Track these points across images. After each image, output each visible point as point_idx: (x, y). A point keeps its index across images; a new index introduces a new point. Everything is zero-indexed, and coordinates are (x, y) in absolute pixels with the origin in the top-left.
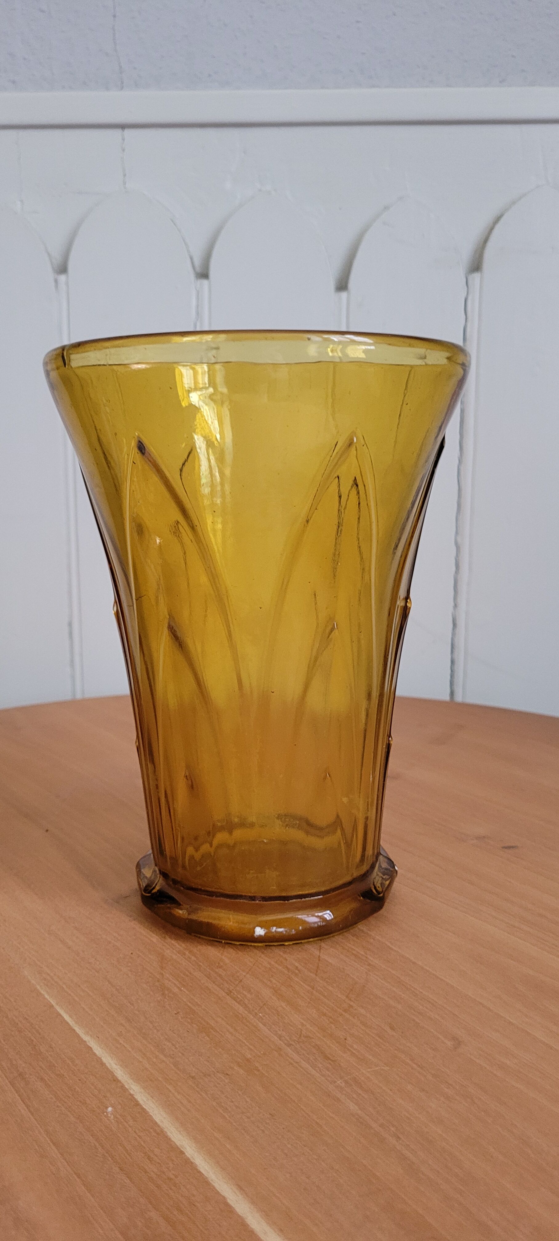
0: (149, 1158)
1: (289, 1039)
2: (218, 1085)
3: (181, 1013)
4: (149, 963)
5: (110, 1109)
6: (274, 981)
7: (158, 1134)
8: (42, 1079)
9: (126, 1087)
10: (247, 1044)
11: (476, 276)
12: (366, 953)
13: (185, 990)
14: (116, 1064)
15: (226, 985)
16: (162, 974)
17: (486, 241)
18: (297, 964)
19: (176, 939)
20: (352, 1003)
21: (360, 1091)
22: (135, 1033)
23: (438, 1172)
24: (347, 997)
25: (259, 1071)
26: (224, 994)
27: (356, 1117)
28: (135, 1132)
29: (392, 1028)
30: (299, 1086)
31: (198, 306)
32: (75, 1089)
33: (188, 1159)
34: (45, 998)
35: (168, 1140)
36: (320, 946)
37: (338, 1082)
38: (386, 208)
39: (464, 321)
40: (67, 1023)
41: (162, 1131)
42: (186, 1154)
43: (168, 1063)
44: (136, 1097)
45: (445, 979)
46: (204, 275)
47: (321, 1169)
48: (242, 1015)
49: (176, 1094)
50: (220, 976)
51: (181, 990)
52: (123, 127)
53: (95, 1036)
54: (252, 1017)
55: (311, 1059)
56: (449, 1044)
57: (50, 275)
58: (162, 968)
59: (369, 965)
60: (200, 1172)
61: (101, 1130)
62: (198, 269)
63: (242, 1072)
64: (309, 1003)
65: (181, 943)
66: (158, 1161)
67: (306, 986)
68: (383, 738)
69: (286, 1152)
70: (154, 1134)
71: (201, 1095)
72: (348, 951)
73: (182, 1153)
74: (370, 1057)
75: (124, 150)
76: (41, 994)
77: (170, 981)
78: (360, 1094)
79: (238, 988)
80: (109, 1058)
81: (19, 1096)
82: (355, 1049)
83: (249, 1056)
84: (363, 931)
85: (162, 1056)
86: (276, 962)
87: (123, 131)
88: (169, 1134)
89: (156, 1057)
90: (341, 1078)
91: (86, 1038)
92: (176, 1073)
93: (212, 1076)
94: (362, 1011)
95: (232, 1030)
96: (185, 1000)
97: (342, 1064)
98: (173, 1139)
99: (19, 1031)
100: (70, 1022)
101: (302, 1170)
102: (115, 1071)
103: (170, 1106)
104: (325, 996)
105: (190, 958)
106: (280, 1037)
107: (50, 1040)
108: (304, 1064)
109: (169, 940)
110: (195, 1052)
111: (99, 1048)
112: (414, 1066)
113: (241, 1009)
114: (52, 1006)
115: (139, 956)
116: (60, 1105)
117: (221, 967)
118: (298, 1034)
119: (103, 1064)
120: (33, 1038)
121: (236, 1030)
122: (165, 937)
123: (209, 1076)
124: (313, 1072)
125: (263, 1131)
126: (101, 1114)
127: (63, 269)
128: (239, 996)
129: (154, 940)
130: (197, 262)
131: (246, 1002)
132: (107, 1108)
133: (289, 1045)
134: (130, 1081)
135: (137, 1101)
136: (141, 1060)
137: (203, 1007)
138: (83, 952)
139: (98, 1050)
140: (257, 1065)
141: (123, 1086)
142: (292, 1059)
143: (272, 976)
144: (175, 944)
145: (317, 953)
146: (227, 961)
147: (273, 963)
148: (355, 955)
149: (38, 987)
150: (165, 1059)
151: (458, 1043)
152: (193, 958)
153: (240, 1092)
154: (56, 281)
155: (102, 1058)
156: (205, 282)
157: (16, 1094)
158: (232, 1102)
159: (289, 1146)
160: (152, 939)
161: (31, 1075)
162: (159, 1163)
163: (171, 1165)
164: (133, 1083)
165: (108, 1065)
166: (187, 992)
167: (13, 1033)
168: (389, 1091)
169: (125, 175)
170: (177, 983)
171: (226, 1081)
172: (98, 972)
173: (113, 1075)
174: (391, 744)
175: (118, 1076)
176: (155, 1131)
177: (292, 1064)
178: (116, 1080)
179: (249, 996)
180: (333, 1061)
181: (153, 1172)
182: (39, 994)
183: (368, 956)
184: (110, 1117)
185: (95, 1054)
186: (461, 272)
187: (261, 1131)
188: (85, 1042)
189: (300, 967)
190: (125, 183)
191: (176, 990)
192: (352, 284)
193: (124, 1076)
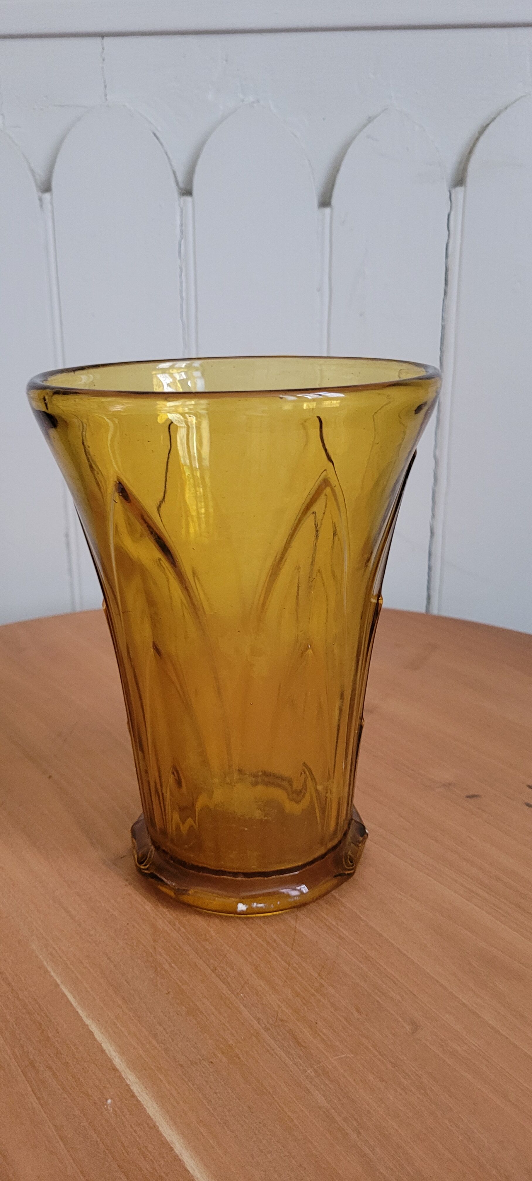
0: (143, 1154)
1: (266, 1023)
2: (203, 1075)
3: (171, 993)
4: (143, 935)
5: (109, 1101)
6: (255, 956)
7: (151, 1128)
8: (50, 1068)
9: (123, 1077)
10: (230, 1028)
11: (460, 190)
12: (337, 924)
13: (175, 966)
14: (114, 1051)
15: (212, 961)
16: (155, 948)
17: (471, 152)
18: (275, 937)
19: (167, 908)
20: (323, 982)
21: (327, 1082)
22: (131, 1015)
23: (392, 1170)
24: (319, 975)
25: (239, 1058)
26: (210, 971)
27: (324, 1110)
28: (131, 1126)
29: (358, 1011)
30: (274, 1076)
31: (181, 225)
32: (79, 1079)
33: (177, 1156)
34: (51, 976)
35: (159, 1134)
36: (297, 916)
37: (309, 1071)
38: (370, 120)
39: (447, 237)
40: (71, 1004)
41: (155, 1126)
42: (175, 1150)
43: (160, 1049)
44: (132, 1088)
45: (407, 953)
46: (187, 192)
47: (291, 1167)
48: (225, 995)
49: (167, 1084)
50: (206, 950)
51: (171, 966)
52: (102, 35)
53: (96, 1019)
54: (234, 998)
55: (286, 1045)
56: (408, 1028)
57: (34, 193)
58: (154, 941)
59: (341, 937)
60: (186, 1170)
61: (101, 1125)
62: (181, 185)
63: (224, 1059)
64: (285, 981)
65: (172, 912)
66: (151, 1157)
67: (283, 963)
68: (356, 721)
69: (261, 1148)
70: (148, 1129)
71: (188, 1085)
72: (322, 921)
73: (172, 1149)
74: (338, 1043)
75: (104, 60)
76: (47, 970)
77: (162, 956)
78: (327, 1085)
79: (222, 965)
80: (108, 1044)
81: (31, 1086)
82: (325, 1035)
83: (231, 1042)
84: (335, 898)
85: (154, 1042)
86: (256, 935)
87: (103, 39)
88: (160, 1128)
89: (150, 1043)
90: (311, 1067)
91: (88, 1021)
92: (167, 1061)
93: (198, 1063)
94: (332, 991)
95: (216, 1013)
96: (175, 978)
97: (312, 1051)
98: (164, 1134)
99: (29, 1013)
100: (73, 1003)
101: (274, 1168)
102: (113, 1059)
103: (160, 1097)
104: (298, 973)
105: (180, 930)
106: (258, 1020)
107: (56, 1024)
108: (279, 1051)
109: (161, 908)
110: (184, 1037)
111: (99, 1033)
112: (376, 1053)
113: (224, 989)
114: (57, 985)
115: (134, 927)
116: (65, 1096)
117: (207, 940)
118: (274, 1017)
119: (103, 1051)
120: (41, 1022)
121: (220, 1013)
122: (157, 905)
123: (196, 1063)
124: (287, 1060)
125: (242, 1126)
126: (102, 1107)
127: (47, 188)
128: (223, 974)
129: (148, 908)
130: (180, 179)
131: (229, 980)
132: (107, 1100)
133: (267, 1030)
134: (127, 1070)
135: (133, 1093)
136: (136, 1046)
137: (191, 986)
138: (84, 921)
139: (99, 1036)
140: (237, 1051)
141: (120, 1076)
142: (269, 1045)
143: (253, 951)
144: (167, 913)
145: (293, 922)
146: (213, 933)
147: (254, 935)
148: (328, 926)
149: (45, 963)
150: (156, 1045)
151: (416, 1027)
152: (183, 929)
153: (222, 1083)
154: (40, 200)
155: (102, 1045)
156: (189, 199)
157: (28, 1085)
158: (216, 1093)
159: (264, 1142)
160: (146, 907)
161: (40, 1063)
162: (152, 1160)
163: (162, 1162)
164: (129, 1072)
165: (107, 1052)
166: (177, 969)
167: (23, 1016)
168: (352, 1081)
169: (105, 87)
170: (168, 958)
171: (211, 1070)
172: (97, 945)
173: (112, 1064)
174: (363, 725)
175: (116, 1064)
176: (148, 1125)
177: (268, 1051)
178: (115, 1069)
179: (231, 972)
180: (305, 1048)
181: (147, 1170)
182: (46, 971)
183: (339, 928)
184: (110, 1110)
185: (95, 1040)
186: (445, 186)
187: (240, 1126)
188: (87, 1025)
189: (278, 940)
190: (106, 95)
191: (167, 966)
192: (334, 201)
193: (122, 1064)
